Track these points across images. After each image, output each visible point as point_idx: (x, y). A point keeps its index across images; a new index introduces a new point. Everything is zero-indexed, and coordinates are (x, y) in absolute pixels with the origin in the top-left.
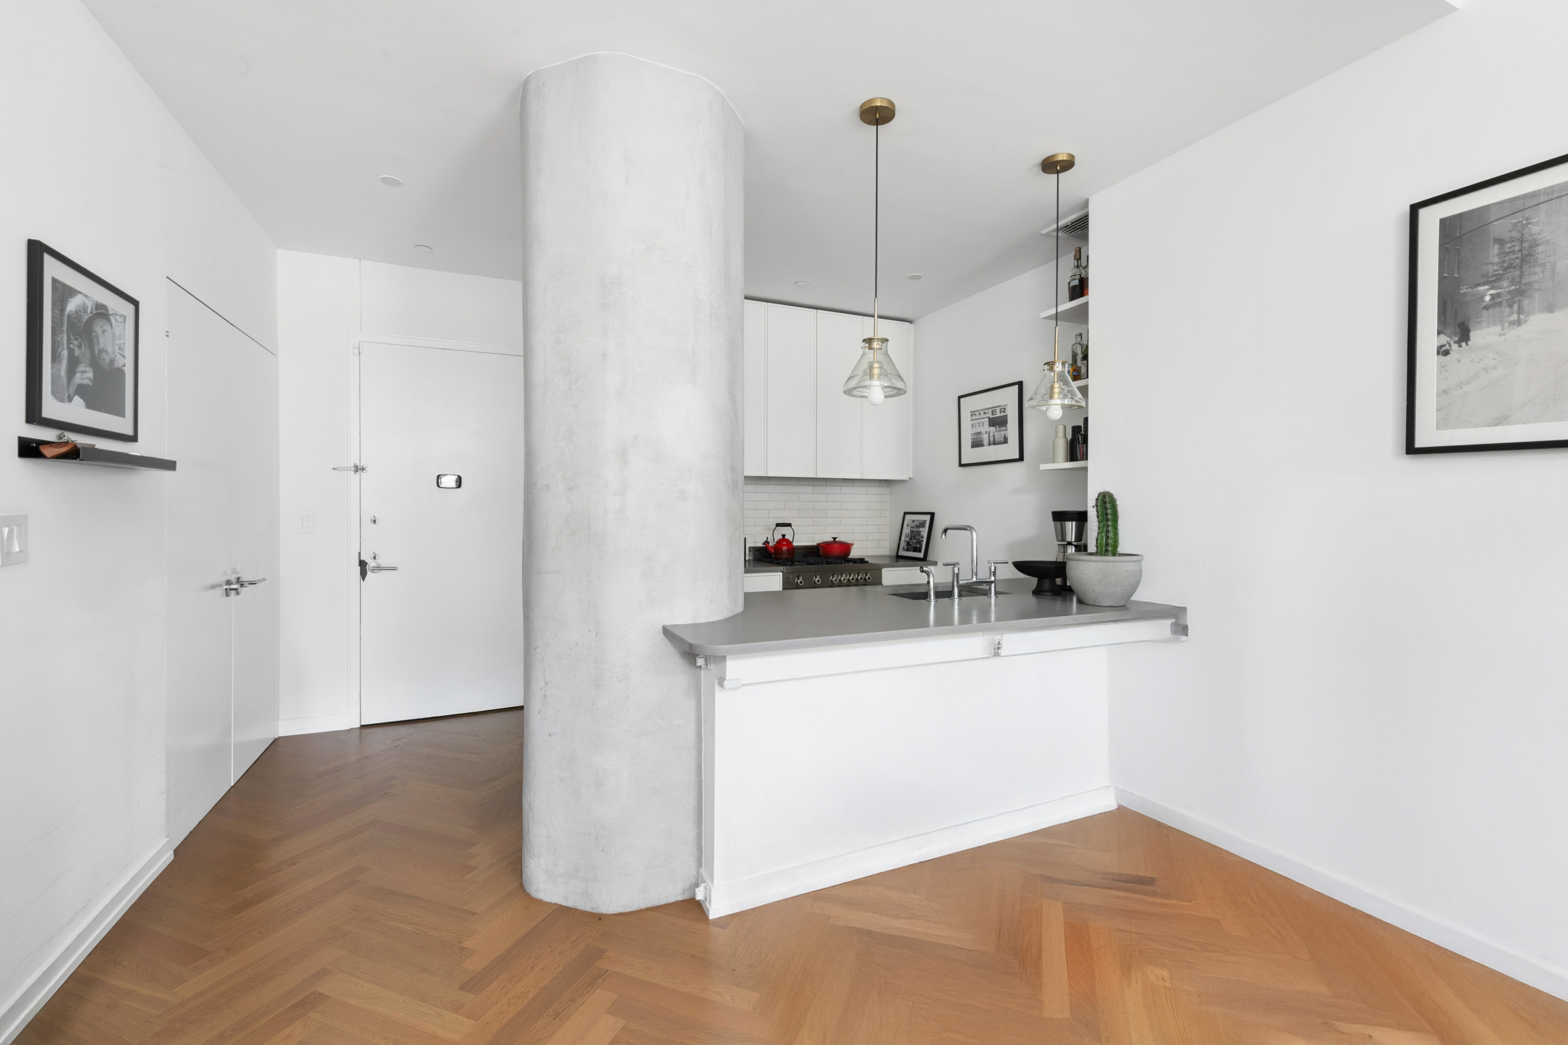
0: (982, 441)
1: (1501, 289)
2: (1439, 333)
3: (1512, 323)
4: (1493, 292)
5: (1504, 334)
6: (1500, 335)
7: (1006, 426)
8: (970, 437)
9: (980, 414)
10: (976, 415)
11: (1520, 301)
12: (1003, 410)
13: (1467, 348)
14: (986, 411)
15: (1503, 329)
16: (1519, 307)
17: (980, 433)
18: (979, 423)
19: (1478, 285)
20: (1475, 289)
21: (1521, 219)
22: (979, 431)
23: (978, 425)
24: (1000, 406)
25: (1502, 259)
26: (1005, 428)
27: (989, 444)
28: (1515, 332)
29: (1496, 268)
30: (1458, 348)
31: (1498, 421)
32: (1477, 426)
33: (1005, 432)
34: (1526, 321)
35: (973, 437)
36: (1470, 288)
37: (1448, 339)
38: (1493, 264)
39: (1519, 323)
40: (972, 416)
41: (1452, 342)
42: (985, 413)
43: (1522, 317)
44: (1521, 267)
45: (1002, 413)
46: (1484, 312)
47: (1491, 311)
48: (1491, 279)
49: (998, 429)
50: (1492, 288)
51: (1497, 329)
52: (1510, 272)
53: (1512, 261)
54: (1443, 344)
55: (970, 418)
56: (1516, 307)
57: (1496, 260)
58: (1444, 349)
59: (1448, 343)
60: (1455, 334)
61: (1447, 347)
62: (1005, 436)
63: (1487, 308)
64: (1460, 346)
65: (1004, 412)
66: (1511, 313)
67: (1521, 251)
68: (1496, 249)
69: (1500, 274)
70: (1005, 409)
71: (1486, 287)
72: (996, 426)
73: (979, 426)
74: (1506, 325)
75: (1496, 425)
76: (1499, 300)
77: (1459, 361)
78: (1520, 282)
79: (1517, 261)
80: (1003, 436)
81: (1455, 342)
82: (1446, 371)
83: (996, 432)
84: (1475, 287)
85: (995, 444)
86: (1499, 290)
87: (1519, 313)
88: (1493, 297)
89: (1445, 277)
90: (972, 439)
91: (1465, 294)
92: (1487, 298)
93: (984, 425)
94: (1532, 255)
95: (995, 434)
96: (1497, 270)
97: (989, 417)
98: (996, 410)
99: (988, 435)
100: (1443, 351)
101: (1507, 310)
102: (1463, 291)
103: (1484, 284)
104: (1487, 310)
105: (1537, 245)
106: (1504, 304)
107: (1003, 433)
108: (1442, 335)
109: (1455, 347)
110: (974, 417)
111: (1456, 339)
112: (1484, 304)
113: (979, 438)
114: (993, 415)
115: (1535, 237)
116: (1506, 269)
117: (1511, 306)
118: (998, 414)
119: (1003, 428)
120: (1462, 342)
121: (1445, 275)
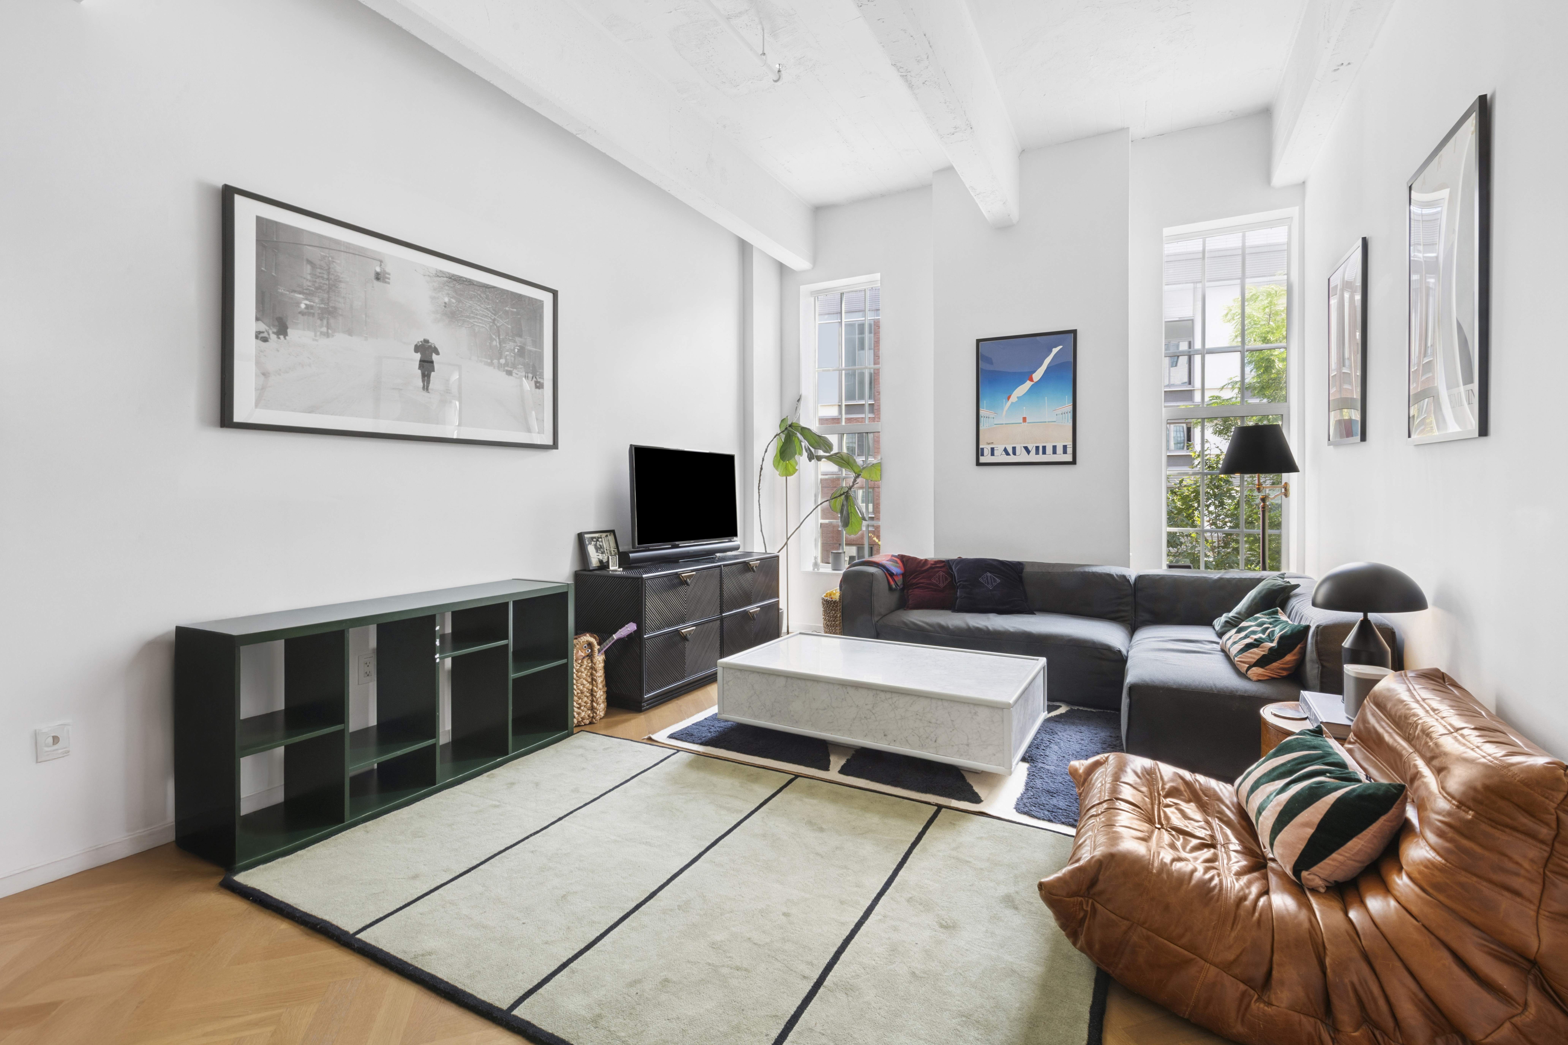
1: (314, 303)
2: (257, 319)
3: (322, 333)
4: (307, 302)
5: (317, 340)
6: (314, 340)
11: (328, 319)
13: (285, 341)
15: (316, 336)
16: (328, 323)
19: (294, 291)
20: (292, 294)
21: (327, 255)
25: (314, 279)
28: (324, 341)
29: (309, 284)
30: (277, 339)
31: (311, 410)
32: (294, 410)
34: (333, 336)
36: (287, 291)
37: (267, 328)
38: (307, 280)
39: (327, 335)
41: (271, 332)
43: (330, 331)
44: (328, 292)
46: (300, 316)
47: (306, 317)
48: (305, 291)
50: (307, 299)
51: (312, 334)
52: (320, 292)
53: (322, 285)
54: (261, 330)
56: (325, 322)
57: (309, 277)
58: (262, 335)
59: (266, 331)
60: (274, 326)
61: (265, 335)
63: (301, 313)
64: (279, 338)
66: (322, 326)
67: (328, 279)
68: (308, 269)
69: (312, 290)
71: (301, 296)
74: (318, 333)
75: (310, 412)
76: (312, 311)
77: (278, 351)
78: (328, 303)
79: (325, 286)
81: (274, 333)
82: (265, 356)
84: (292, 292)
86: (312, 303)
87: (328, 327)
88: (307, 306)
89: (262, 270)
91: (282, 294)
92: (303, 306)
94: (337, 287)
96: (310, 287)
100: (262, 338)
101: (319, 322)
102: (280, 291)
103: (300, 293)
104: (303, 315)
105: (340, 281)
106: (316, 315)
108: (260, 322)
109: (273, 337)
111: (275, 330)
112: (299, 310)
115: (339, 274)
116: (317, 288)
117: (321, 320)
120: (281, 334)
121: (263, 269)
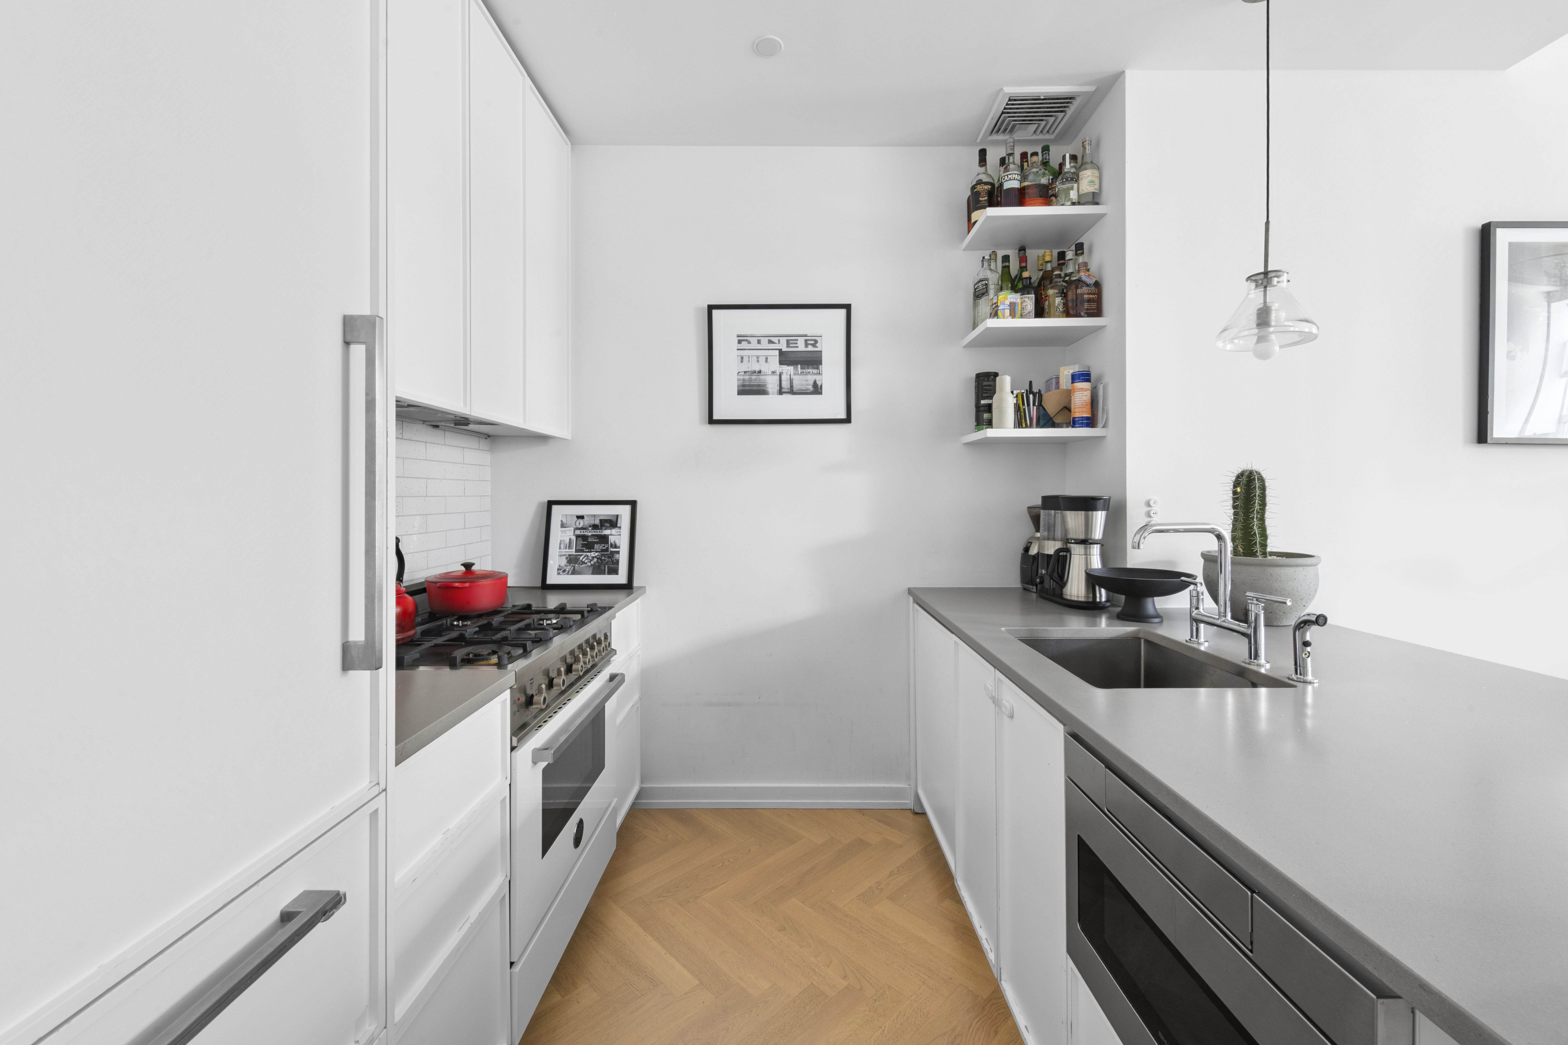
0: (765, 386)
7: (818, 368)
8: (736, 377)
9: (759, 342)
10: (749, 343)
12: (813, 342)
14: (775, 340)
17: (760, 372)
18: (758, 357)
21: (1560, 261)
22: (757, 369)
23: (755, 358)
24: (806, 336)
26: (815, 371)
27: (781, 392)
33: (817, 378)
35: (741, 377)
40: (740, 342)
42: (770, 342)
45: (810, 346)
49: (800, 371)
55: (736, 345)
62: (815, 382)
65: (814, 345)
70: (816, 342)
72: (797, 365)
73: (758, 361)
80: (812, 383)
83: (795, 374)
85: (792, 392)
90: (739, 380)
93: (769, 360)
95: (794, 377)
97: (780, 350)
98: (797, 340)
99: (778, 377)
107: (811, 379)
110: (744, 345)
113: (755, 380)
114: (788, 346)
118: (801, 347)
119: (811, 370)
